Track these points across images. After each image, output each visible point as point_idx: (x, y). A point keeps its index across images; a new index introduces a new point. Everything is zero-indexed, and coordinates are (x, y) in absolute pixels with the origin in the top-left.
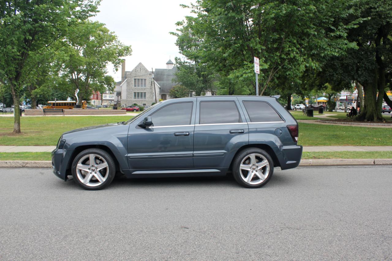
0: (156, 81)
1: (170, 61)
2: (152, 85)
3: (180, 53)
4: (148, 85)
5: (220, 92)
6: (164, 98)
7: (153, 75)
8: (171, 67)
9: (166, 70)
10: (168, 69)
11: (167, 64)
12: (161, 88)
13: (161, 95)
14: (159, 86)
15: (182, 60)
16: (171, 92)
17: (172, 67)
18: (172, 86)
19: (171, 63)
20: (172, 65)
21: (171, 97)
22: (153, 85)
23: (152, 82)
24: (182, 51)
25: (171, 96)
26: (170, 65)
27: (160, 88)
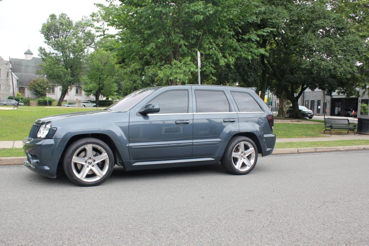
0: (13, 72)
1: (29, 50)
2: (8, 76)
3: (45, 42)
4: (3, 76)
5: (87, 87)
6: (22, 92)
7: (11, 64)
8: (29, 58)
9: (24, 60)
10: (26, 59)
11: (25, 54)
12: (19, 81)
13: (18, 88)
14: (17, 78)
15: (48, 51)
16: (30, 86)
17: (32, 58)
18: (32, 79)
19: (31, 53)
20: (31, 55)
21: (31, 91)
22: (10, 76)
23: (8, 73)
24: (47, 41)
25: (31, 89)
26: (29, 55)
27: (17, 81)
